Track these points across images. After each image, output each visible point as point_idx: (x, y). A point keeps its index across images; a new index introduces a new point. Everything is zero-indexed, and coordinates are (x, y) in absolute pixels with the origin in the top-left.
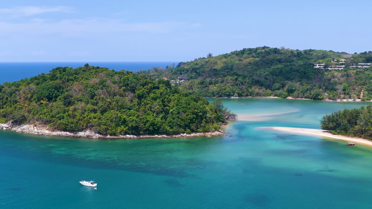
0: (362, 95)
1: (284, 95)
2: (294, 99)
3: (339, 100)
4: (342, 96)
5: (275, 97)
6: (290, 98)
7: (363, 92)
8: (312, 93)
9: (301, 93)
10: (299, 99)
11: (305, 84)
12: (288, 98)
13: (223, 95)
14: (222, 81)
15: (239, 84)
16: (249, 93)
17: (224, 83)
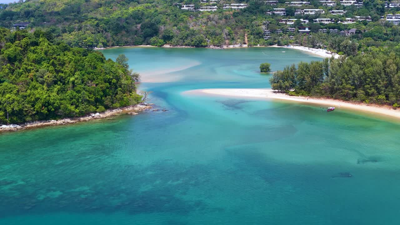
0: (246, 39)
1: (160, 43)
2: (172, 47)
3: (225, 47)
4: (227, 41)
5: (148, 46)
6: (168, 46)
7: (246, 36)
8: (194, 39)
9: (181, 40)
10: (179, 47)
11: (183, 29)
12: (164, 46)
13: (84, 45)
14: (79, 28)
15: (102, 31)
16: (115, 42)
17: (83, 30)
